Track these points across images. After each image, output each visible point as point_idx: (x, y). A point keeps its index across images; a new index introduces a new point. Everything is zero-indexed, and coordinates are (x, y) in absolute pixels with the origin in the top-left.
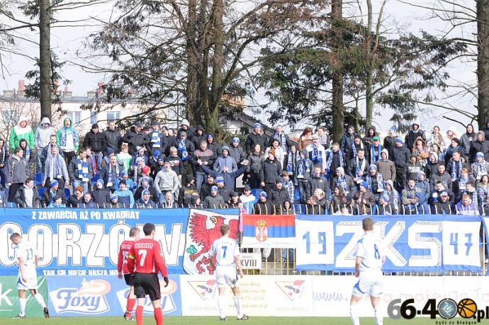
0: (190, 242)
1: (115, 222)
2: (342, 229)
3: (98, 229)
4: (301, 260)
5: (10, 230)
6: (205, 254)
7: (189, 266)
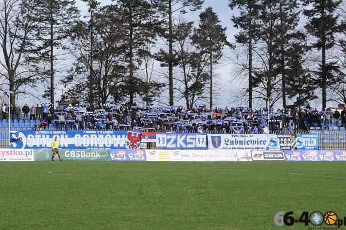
0: (127, 140)
1: (107, 134)
3: (102, 136)
4: (157, 145)
5: (78, 136)
6: (132, 144)
7: (127, 147)
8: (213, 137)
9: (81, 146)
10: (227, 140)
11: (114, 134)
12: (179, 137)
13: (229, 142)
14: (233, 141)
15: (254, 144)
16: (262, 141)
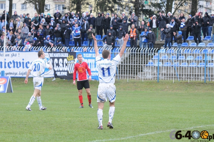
15: (18, 68)
16: (29, 63)
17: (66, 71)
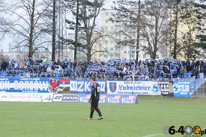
0: (49, 85)
1: (35, 81)
2: (79, 83)
3: (32, 82)
4: (71, 89)
5: (16, 82)
6: (52, 88)
7: (49, 91)
8: (110, 84)
9: (18, 89)
10: (120, 86)
11: (40, 80)
12: (86, 83)
13: (123, 87)
14: (125, 87)
15: (141, 90)
16: (147, 87)
17: (168, 92)
